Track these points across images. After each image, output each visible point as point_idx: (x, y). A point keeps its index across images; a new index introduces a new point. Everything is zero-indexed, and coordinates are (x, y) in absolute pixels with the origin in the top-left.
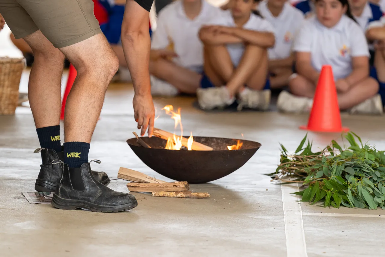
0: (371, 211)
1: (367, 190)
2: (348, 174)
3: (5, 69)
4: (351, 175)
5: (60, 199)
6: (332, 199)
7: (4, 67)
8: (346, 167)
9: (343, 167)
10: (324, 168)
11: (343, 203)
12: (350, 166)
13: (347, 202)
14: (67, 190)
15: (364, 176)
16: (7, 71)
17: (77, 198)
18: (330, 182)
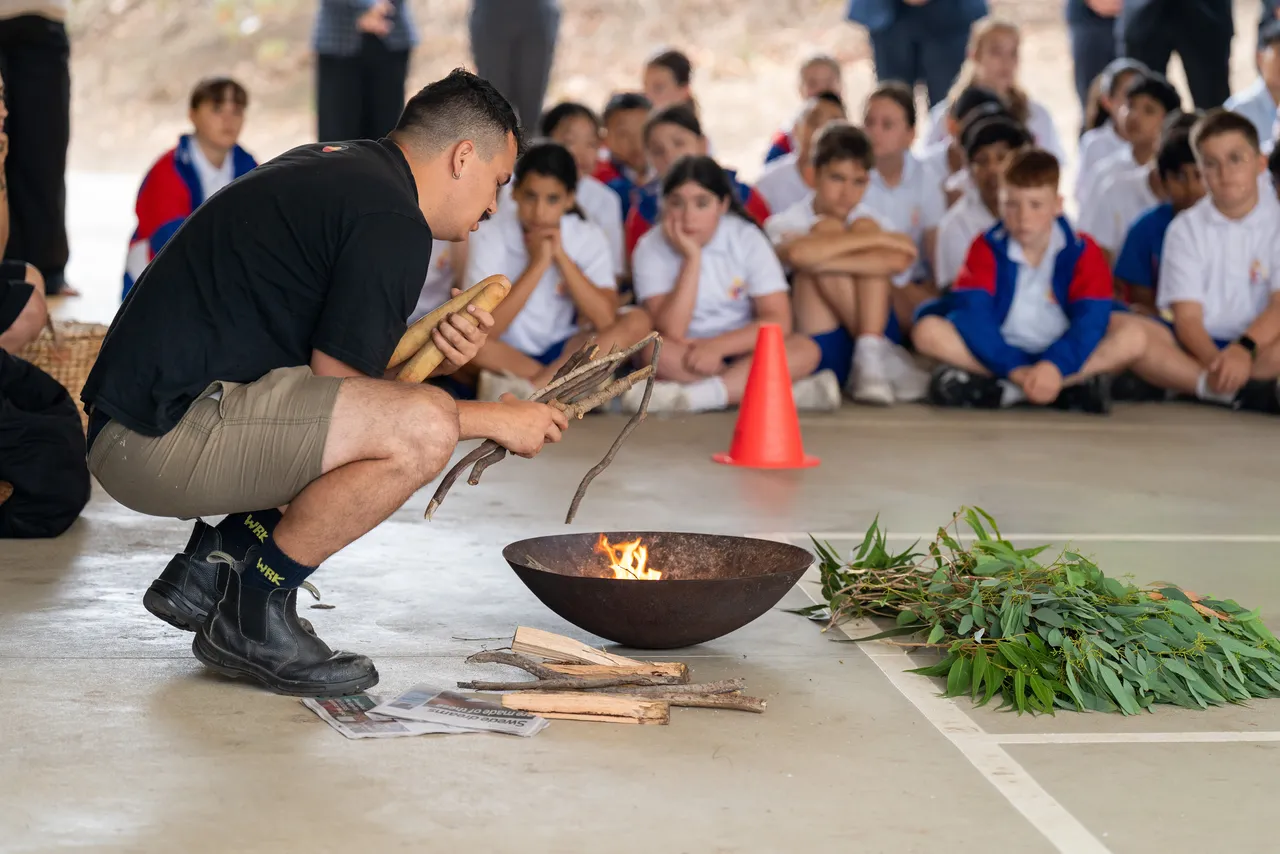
0: (1128, 720)
1: (1110, 666)
2: (1043, 624)
3: (79, 352)
4: (1053, 628)
5: (210, 645)
6: (1029, 691)
7: (75, 348)
8: (1035, 607)
9: (1029, 608)
10: (975, 609)
11: (1057, 701)
12: (1048, 605)
13: (1065, 696)
14: (229, 631)
15: (1083, 628)
16: (83, 356)
17: (244, 655)
18: (1012, 647)
